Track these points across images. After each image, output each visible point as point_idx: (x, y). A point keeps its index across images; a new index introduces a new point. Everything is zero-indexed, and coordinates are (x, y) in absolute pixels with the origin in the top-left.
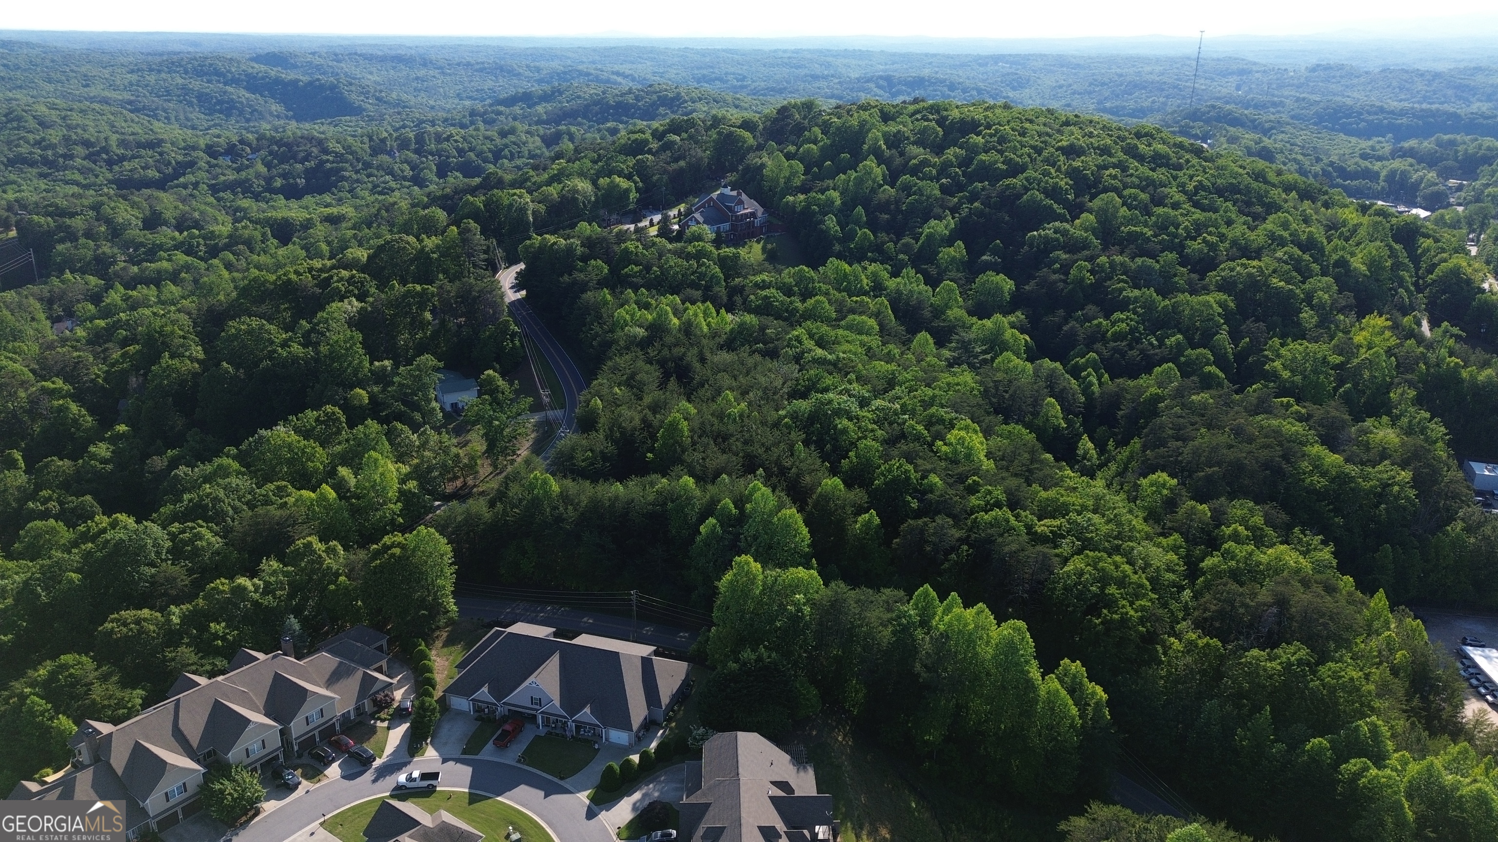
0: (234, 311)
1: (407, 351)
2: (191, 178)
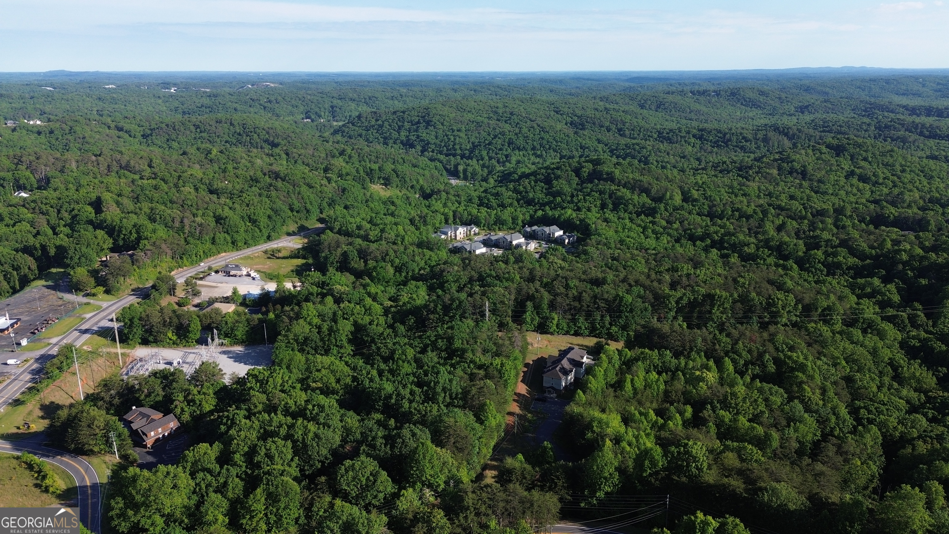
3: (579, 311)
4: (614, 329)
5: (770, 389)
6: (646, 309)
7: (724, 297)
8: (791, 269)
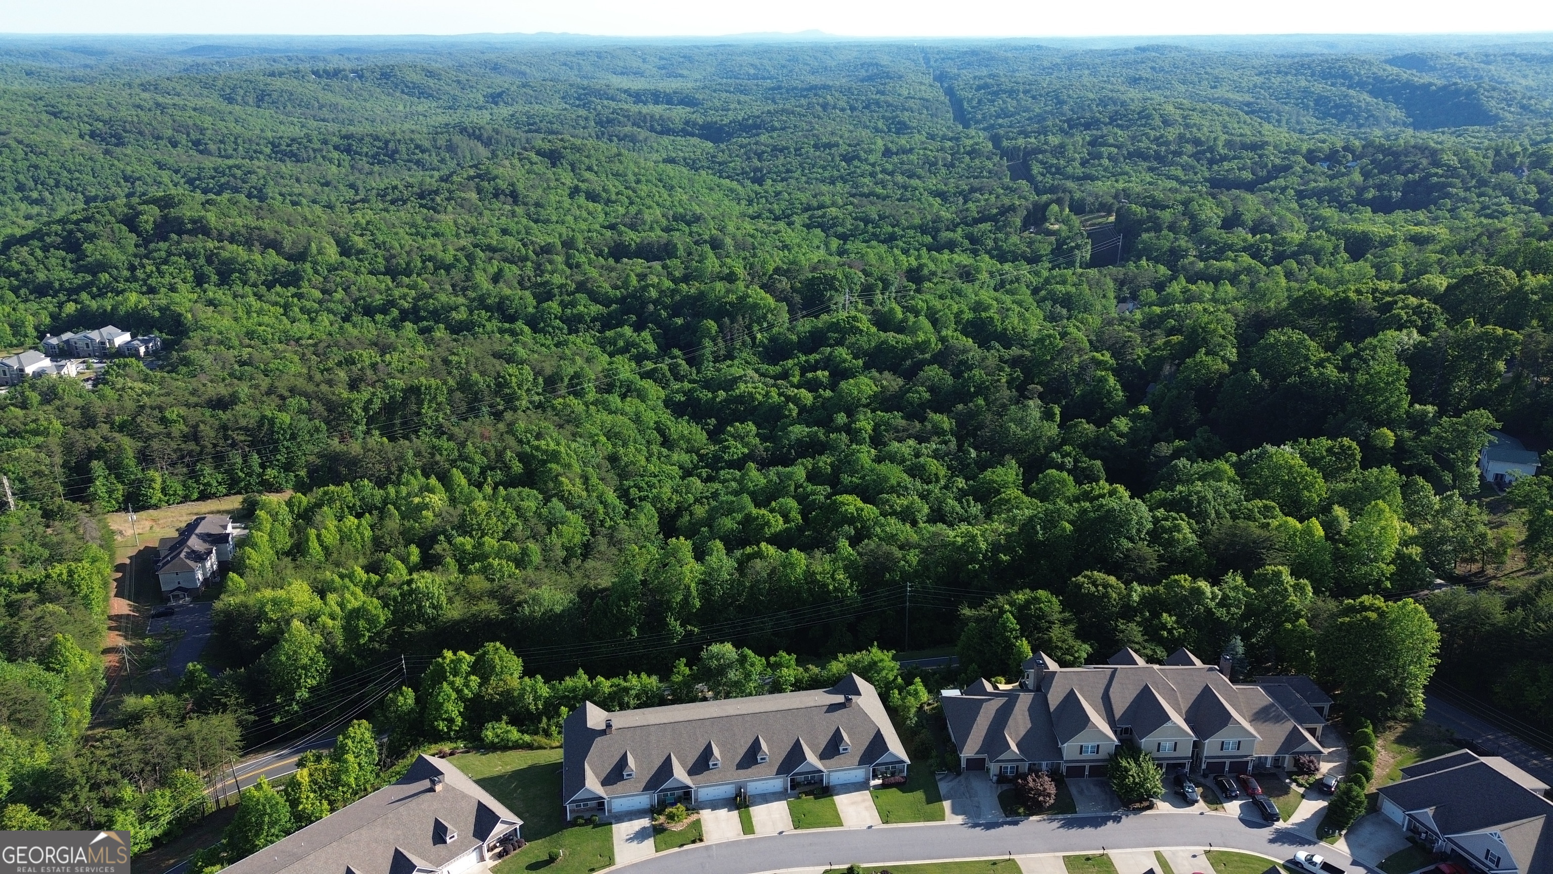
0: (1279, 320)
1: (1460, 400)
2: (1282, 182)
3: (199, 457)
4: (271, 473)
5: (519, 494)
6: (317, 430)
7: (434, 387)
8: (522, 332)
